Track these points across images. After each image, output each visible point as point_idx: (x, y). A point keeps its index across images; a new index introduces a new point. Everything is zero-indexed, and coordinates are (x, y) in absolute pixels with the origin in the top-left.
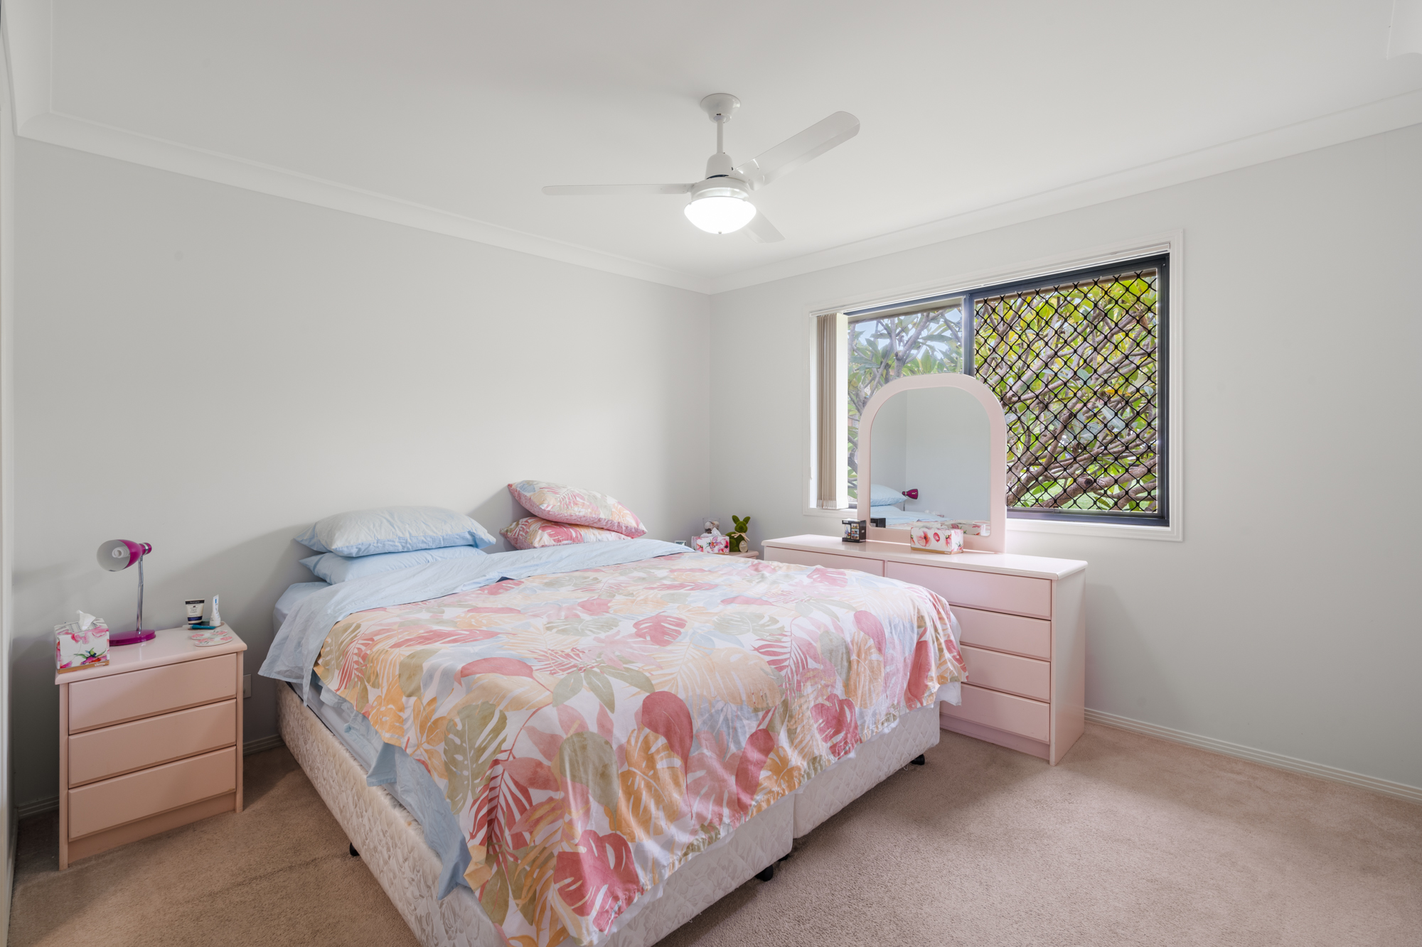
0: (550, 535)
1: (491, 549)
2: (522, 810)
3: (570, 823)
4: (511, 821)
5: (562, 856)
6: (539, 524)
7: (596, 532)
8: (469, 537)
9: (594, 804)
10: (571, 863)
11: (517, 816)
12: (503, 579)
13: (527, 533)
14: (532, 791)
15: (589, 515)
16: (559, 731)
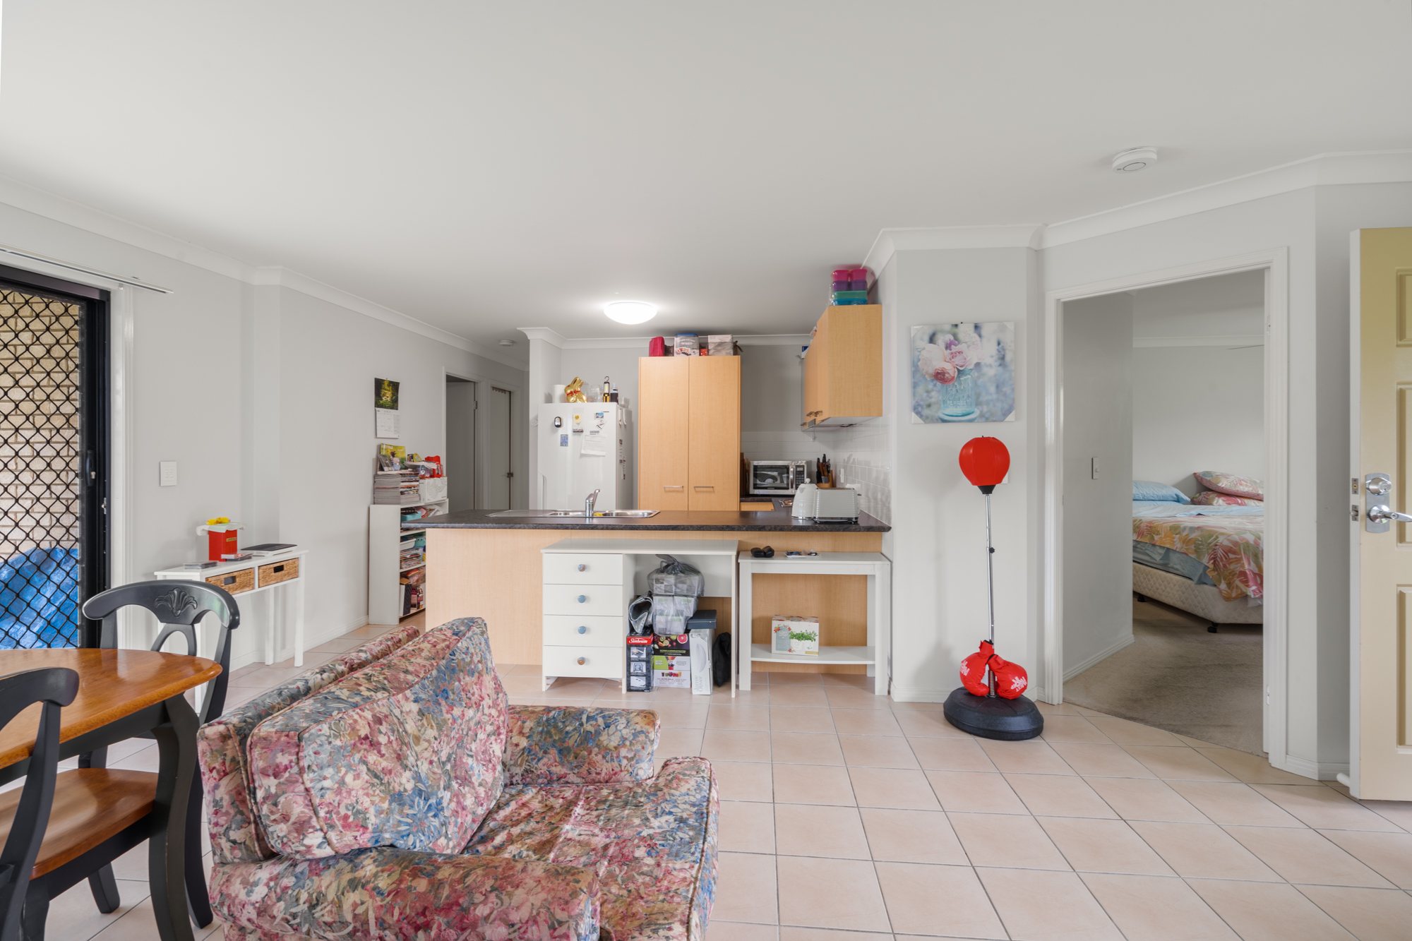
0: (1224, 501)
1: (1185, 503)
2: (1226, 558)
3: (1243, 564)
4: (1222, 560)
5: (1241, 572)
6: (1216, 495)
7: (1256, 502)
8: (1175, 496)
9: (1252, 563)
10: (1243, 574)
11: (1224, 559)
12: (1199, 514)
13: (1207, 499)
14: (1229, 554)
15: (1250, 491)
16: (1239, 541)
